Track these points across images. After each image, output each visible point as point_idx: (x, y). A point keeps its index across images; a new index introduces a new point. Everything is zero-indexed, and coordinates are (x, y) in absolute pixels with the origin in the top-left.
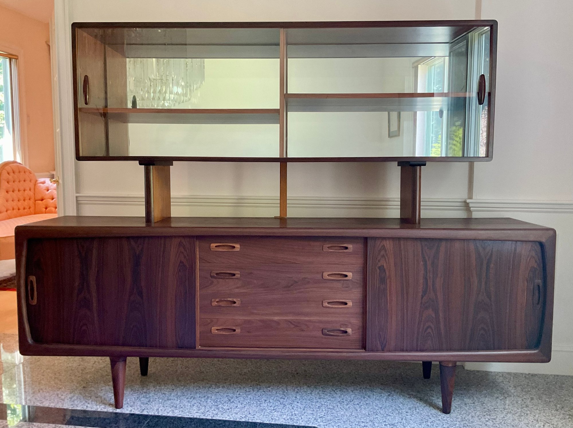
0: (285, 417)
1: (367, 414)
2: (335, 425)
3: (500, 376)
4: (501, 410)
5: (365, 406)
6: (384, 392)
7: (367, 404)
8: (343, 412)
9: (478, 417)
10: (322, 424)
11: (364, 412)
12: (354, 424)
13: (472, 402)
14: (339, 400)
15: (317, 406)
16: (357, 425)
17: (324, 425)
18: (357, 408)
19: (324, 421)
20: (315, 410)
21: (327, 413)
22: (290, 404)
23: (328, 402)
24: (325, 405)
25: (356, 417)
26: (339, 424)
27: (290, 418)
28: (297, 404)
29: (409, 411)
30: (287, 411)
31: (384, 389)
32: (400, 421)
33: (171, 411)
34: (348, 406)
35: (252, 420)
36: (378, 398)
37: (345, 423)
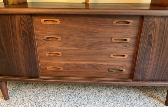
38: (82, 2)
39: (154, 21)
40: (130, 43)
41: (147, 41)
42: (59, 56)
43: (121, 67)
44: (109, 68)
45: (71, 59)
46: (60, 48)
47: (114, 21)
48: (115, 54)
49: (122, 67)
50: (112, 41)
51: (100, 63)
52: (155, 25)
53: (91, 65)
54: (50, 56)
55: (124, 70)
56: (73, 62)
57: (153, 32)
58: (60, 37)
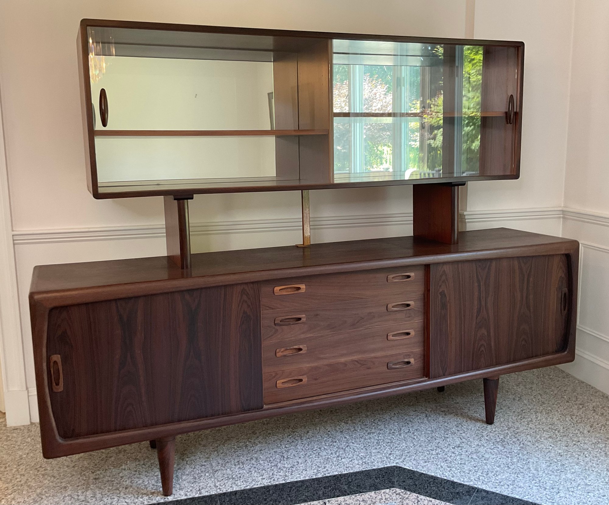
39: (445, 270)
40: (415, 309)
41: (440, 303)
42: (301, 352)
43: (406, 355)
44: (388, 362)
45: (322, 356)
46: (303, 336)
47: (390, 276)
48: (396, 333)
49: (409, 356)
50: (389, 310)
51: (373, 355)
52: (446, 275)
53: (357, 361)
54: (285, 356)
55: (412, 361)
56: (326, 362)
57: (446, 287)
58: (304, 315)
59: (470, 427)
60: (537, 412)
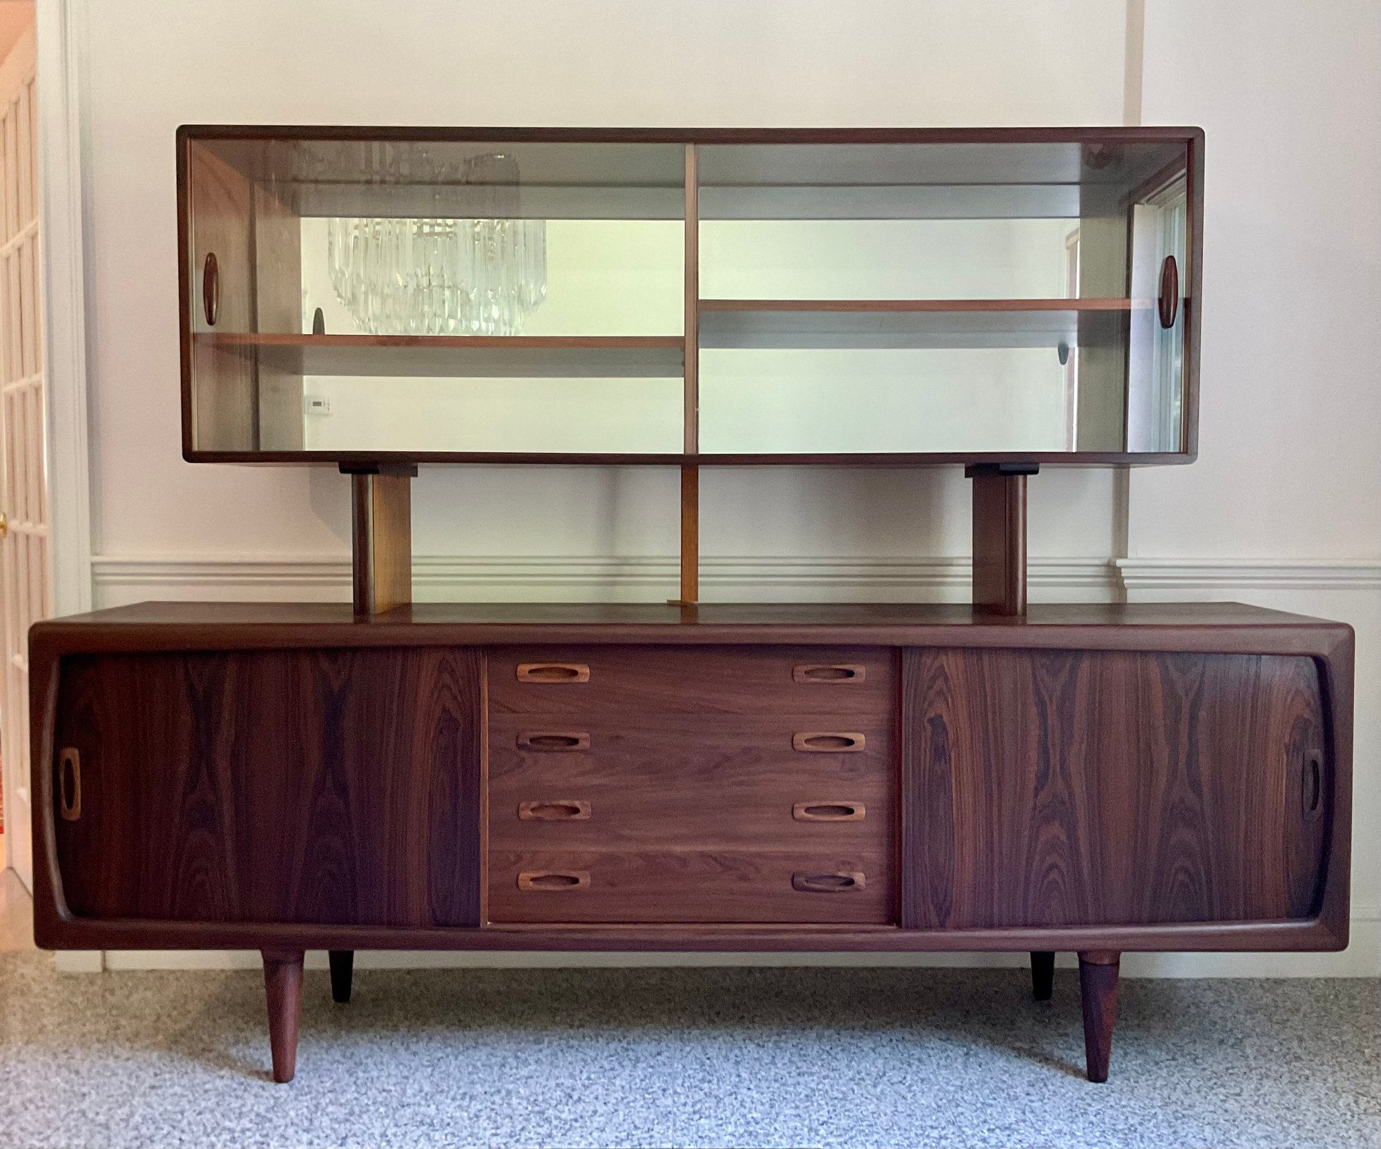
0: (731, 1129)
1: (934, 1105)
2: (867, 1141)
3: (1205, 990)
4: (1242, 1070)
5: (919, 1084)
6: (951, 1047)
7: (922, 1080)
8: (873, 1106)
9: (1198, 1092)
10: (831, 1140)
11: (923, 1102)
12: (912, 1135)
13: (1169, 1058)
14: (851, 1074)
15: (800, 1093)
16: (921, 1135)
17: (840, 1144)
18: (903, 1093)
19: (835, 1133)
20: (802, 1106)
21: (835, 1110)
22: (731, 1095)
23: (824, 1081)
24: (820, 1090)
25: (910, 1115)
26: (876, 1137)
27: (745, 1131)
28: (749, 1093)
29: (1031, 1090)
30: (732, 1115)
31: (948, 1039)
32: (1022, 1117)
33: (421, 1135)
34: (879, 1090)
35: (650, 1144)
36: (942, 1062)
37: (890, 1134)
38: (666, 602)
39: (942, 666)
40: (869, 753)
41: (929, 744)
43: (843, 863)
44: (795, 870)
45: (629, 833)
47: (798, 668)
48: (815, 804)
49: (851, 865)
50: (796, 747)
51: (753, 849)
52: (946, 680)
53: (715, 859)
54: (538, 820)
55: (859, 878)
56: (637, 848)
57: (944, 706)
58: (586, 735)
59: (1063, 1091)
60: (1268, 1076)
